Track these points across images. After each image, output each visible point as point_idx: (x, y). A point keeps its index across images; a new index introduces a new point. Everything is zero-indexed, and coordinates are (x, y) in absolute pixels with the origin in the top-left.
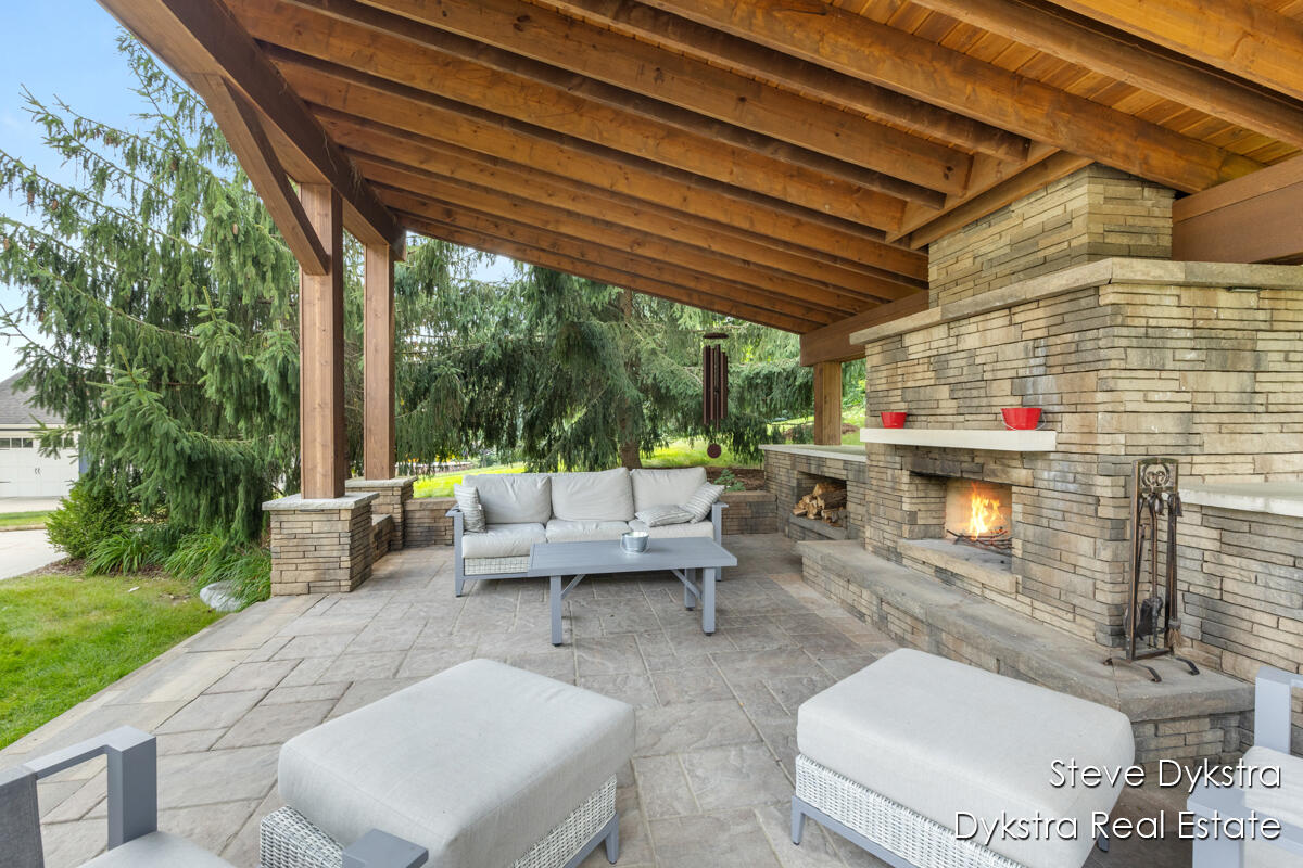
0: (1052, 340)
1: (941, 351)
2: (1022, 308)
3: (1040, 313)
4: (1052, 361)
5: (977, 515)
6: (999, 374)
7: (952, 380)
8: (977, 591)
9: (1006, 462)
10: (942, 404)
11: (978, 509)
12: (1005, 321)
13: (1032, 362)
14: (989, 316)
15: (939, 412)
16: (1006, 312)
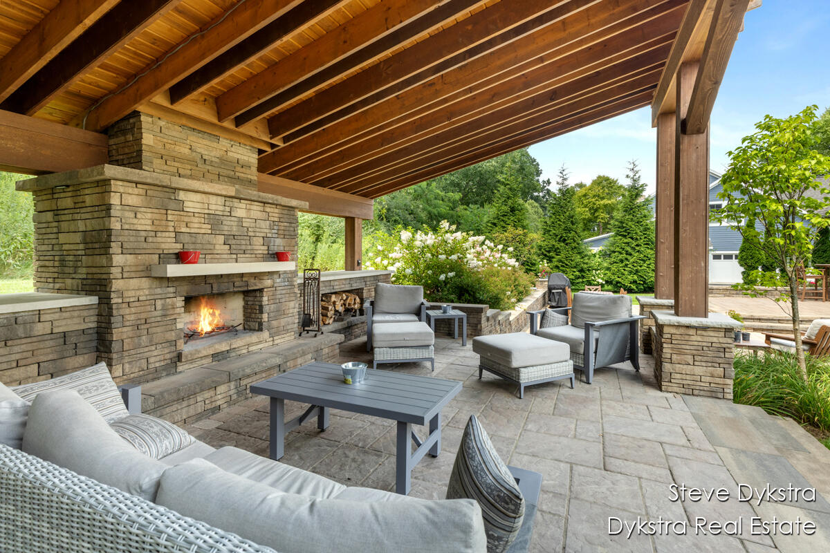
0: (280, 224)
1: (217, 213)
2: (269, 205)
3: (277, 211)
4: (280, 232)
5: (204, 319)
6: (258, 234)
7: (226, 233)
8: (245, 351)
9: (262, 278)
10: (217, 247)
11: (205, 316)
12: (262, 209)
13: (273, 231)
14: (253, 203)
15: (216, 252)
16: (263, 204)
